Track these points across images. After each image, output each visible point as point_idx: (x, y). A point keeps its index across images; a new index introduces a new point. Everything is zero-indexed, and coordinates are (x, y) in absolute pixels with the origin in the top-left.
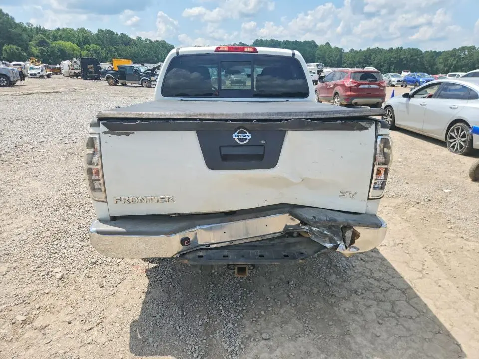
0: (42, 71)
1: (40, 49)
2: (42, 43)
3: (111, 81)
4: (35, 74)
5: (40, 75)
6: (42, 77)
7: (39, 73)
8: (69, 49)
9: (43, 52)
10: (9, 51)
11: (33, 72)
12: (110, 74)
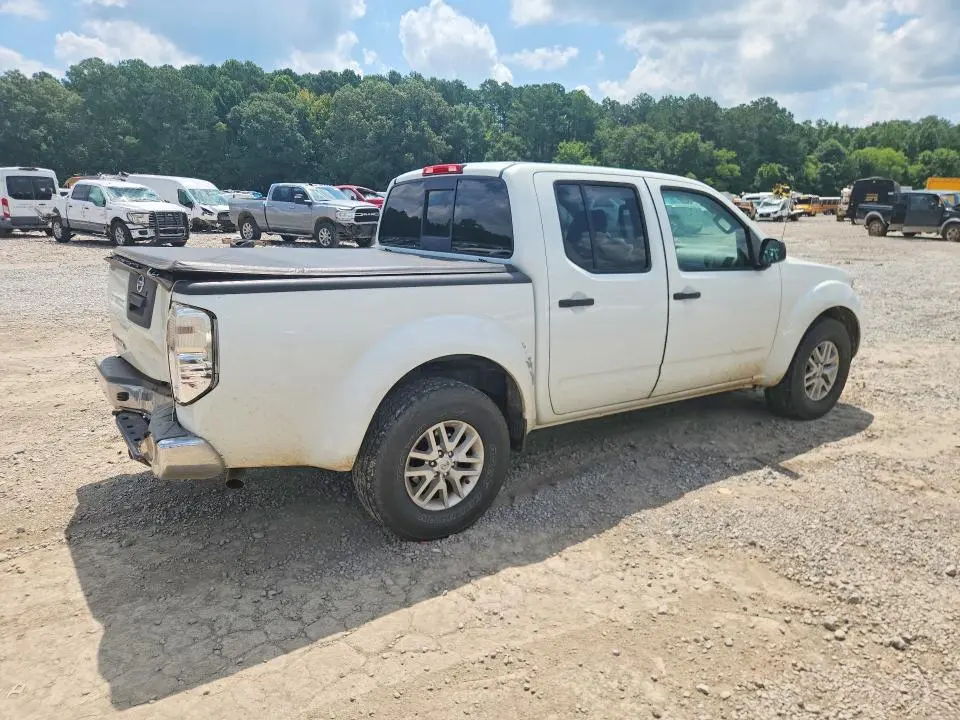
0: (783, 207)
1: (824, 167)
2: (832, 155)
3: (876, 226)
4: (768, 215)
5: (776, 216)
6: (779, 219)
7: (776, 212)
8: (882, 164)
9: (828, 172)
10: (765, 175)
11: (767, 210)
12: (878, 210)
